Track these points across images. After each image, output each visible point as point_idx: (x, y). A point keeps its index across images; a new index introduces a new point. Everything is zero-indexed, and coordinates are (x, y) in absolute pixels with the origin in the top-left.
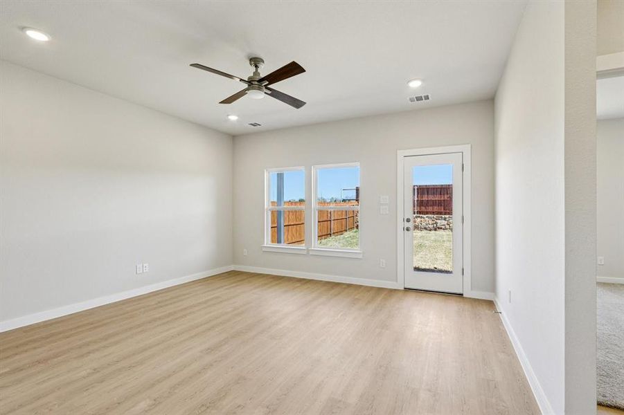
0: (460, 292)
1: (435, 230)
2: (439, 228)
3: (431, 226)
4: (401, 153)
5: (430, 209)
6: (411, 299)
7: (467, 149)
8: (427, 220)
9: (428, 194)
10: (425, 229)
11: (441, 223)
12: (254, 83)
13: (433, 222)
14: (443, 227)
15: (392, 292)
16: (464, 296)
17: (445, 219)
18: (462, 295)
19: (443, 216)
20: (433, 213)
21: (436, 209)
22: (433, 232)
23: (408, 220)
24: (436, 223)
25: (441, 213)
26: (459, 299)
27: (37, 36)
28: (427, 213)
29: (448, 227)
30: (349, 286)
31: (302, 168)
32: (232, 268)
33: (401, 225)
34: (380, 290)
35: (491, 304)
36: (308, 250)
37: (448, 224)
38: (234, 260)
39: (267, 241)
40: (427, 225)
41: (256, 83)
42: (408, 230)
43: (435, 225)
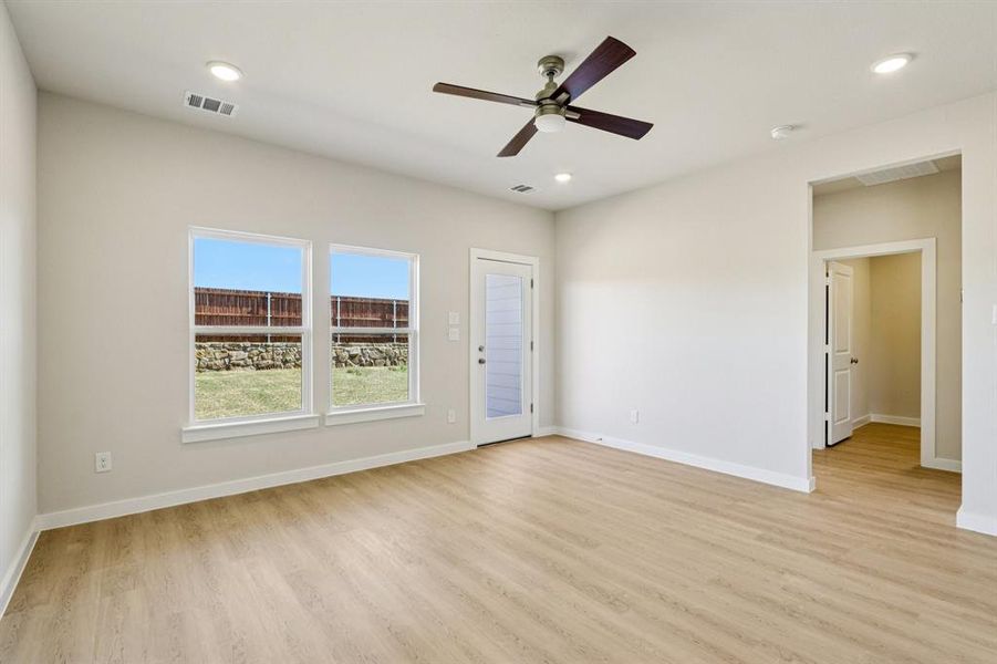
1: (228, 368)
2: (234, 365)
3: (219, 362)
9: (211, 306)
10: (208, 367)
11: (237, 355)
12: (544, 102)
13: (224, 355)
14: (242, 362)
17: (245, 349)
18: (530, 436)
19: (241, 344)
20: (223, 339)
22: (224, 372)
24: (229, 356)
25: (237, 339)
29: (249, 361)
37: (249, 358)
40: (211, 360)
41: (548, 101)
43: (227, 360)
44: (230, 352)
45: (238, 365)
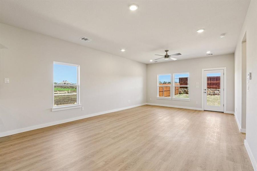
0: (223, 111)
1: (214, 95)
2: (216, 94)
3: (212, 93)
4: (203, 70)
5: (212, 86)
6: (206, 113)
7: (225, 68)
8: (211, 91)
9: (211, 80)
10: (210, 94)
11: (216, 92)
13: (213, 92)
14: (218, 94)
15: (200, 111)
16: (224, 112)
17: (218, 91)
18: (223, 112)
19: (218, 89)
20: (213, 88)
21: (214, 86)
23: (205, 90)
24: (214, 92)
25: (217, 88)
26: (222, 113)
27: (123, 50)
28: (210, 88)
30: (186, 109)
31: (170, 74)
32: (147, 104)
33: (203, 91)
34: (196, 110)
35: (233, 115)
36: (172, 99)
38: (147, 101)
39: (158, 96)
40: (210, 93)
42: (205, 92)
43: (214, 93)
44: (215, 91)
45: (217, 94)
